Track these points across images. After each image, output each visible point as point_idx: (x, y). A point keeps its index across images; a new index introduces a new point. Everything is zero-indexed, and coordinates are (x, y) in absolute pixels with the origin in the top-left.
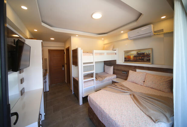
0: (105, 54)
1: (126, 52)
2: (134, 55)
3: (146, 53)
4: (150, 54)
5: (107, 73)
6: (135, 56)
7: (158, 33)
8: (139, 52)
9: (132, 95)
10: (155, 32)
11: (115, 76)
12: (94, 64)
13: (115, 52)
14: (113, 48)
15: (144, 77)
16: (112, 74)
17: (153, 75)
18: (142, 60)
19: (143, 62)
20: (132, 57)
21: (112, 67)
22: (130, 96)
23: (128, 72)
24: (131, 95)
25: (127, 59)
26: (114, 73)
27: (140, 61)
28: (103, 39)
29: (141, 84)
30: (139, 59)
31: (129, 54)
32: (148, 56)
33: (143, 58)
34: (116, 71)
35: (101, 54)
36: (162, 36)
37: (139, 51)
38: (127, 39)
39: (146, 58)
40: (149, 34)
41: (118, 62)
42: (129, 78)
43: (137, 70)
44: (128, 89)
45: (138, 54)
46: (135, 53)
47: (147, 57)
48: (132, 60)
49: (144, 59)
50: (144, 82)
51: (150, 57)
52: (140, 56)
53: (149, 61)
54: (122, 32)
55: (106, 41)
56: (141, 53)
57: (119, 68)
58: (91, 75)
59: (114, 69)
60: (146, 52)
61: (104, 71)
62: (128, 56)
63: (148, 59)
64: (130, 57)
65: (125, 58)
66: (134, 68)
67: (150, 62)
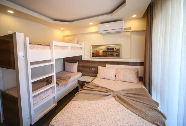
0: (70, 48)
1: (94, 47)
2: (103, 50)
3: (116, 48)
4: (119, 49)
5: (70, 72)
6: (104, 52)
7: (127, 31)
8: (108, 47)
9: (116, 97)
10: (125, 29)
11: (80, 74)
12: (54, 63)
13: (80, 46)
14: (78, 42)
15: (115, 72)
16: (77, 72)
18: (112, 55)
19: (112, 57)
20: (101, 52)
21: (77, 64)
23: (97, 68)
25: (95, 55)
26: (79, 71)
27: (110, 56)
29: (113, 79)
30: (109, 54)
31: (97, 49)
32: (118, 51)
33: (112, 53)
34: (80, 68)
36: (129, 33)
38: (97, 32)
39: (115, 54)
40: (120, 30)
41: (84, 58)
42: (99, 75)
43: (106, 65)
45: (107, 49)
46: (104, 48)
47: (117, 52)
50: (115, 76)
51: (119, 52)
52: (109, 51)
53: (118, 56)
54: (91, 23)
56: (110, 48)
57: (86, 65)
59: (78, 66)
61: (64, 69)
62: (96, 51)
63: (117, 54)
64: (99, 52)
65: (93, 53)
66: (104, 64)
67: (119, 57)
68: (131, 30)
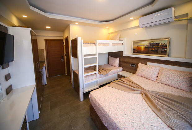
0: (111, 44)
1: (135, 42)
2: (145, 46)
3: (161, 44)
4: (166, 45)
5: (112, 66)
6: (146, 48)
7: (180, 19)
8: (152, 43)
10: (176, 17)
11: (121, 69)
12: (97, 56)
13: (122, 42)
14: (120, 38)
15: (158, 72)
16: (118, 66)
17: (170, 70)
18: (156, 52)
20: (142, 48)
21: (118, 59)
22: (141, 95)
23: (137, 65)
24: (143, 94)
25: (136, 51)
26: (120, 65)
27: (153, 52)
28: (107, 27)
29: (153, 79)
31: (139, 44)
32: (164, 47)
33: (156, 49)
34: (122, 63)
35: (105, 44)
36: (185, 22)
37: (152, 41)
38: (138, 27)
39: (160, 50)
40: (168, 20)
41: (125, 53)
42: (137, 72)
43: (148, 63)
44: (138, 86)
45: (150, 44)
46: (146, 43)
47: (163, 49)
48: (142, 51)
49: (158, 51)
50: (157, 77)
51: (166, 48)
52: (152, 47)
53: (164, 53)
54: (132, 18)
55: (111, 30)
56: (154, 44)
57: (126, 60)
58: (94, 68)
59: (120, 61)
60: (162, 42)
61: (108, 63)
62: (138, 46)
63: (163, 50)
64: (140, 48)
65: (134, 49)
66: (145, 61)
67: (166, 55)
68: (188, 17)
